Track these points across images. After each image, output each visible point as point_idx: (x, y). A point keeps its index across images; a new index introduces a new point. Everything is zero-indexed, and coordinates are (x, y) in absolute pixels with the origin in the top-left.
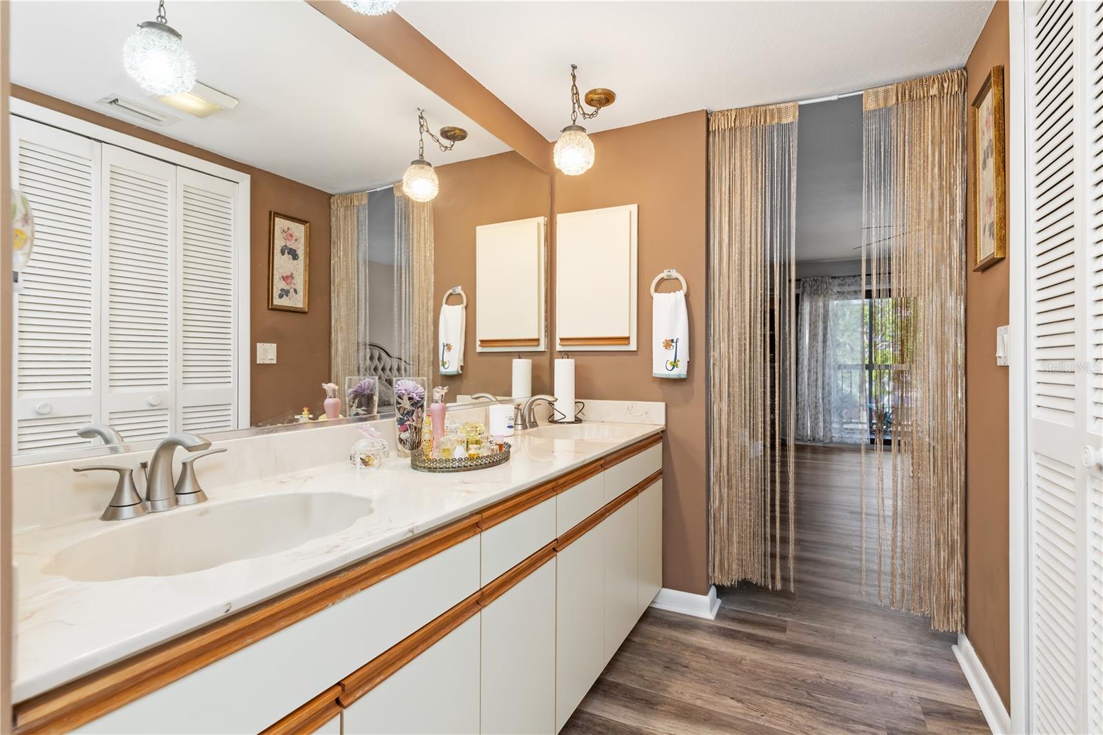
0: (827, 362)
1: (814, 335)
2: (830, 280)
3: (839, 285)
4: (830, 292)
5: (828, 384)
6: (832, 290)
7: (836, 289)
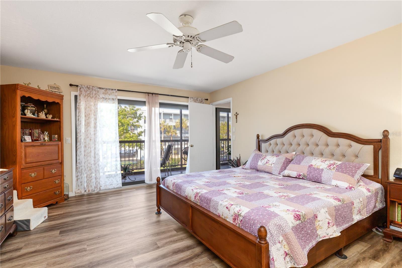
0: (97, 141)
1: (88, 123)
2: (98, 89)
3: (103, 93)
4: (98, 97)
5: (98, 154)
6: (99, 96)
7: (102, 96)
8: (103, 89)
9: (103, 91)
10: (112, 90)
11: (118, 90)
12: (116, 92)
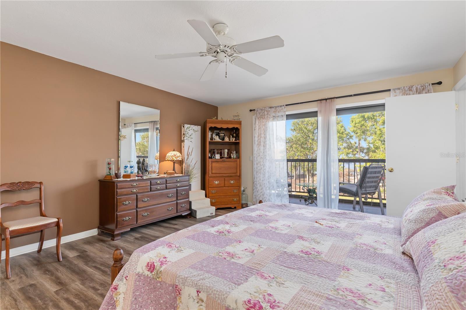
1: (260, 142)
2: (269, 109)
3: (274, 112)
6: (270, 115)
8: (273, 107)
9: (273, 109)
10: (281, 106)
11: (286, 105)
12: (285, 108)
